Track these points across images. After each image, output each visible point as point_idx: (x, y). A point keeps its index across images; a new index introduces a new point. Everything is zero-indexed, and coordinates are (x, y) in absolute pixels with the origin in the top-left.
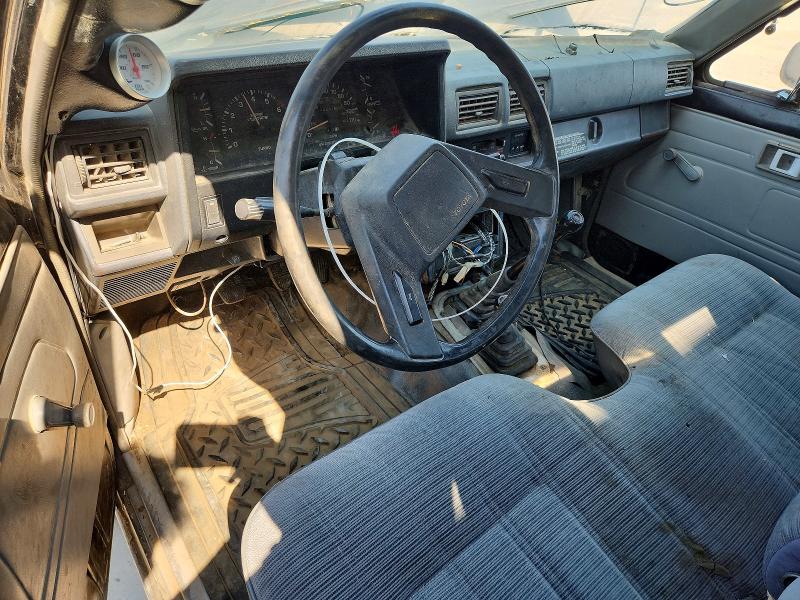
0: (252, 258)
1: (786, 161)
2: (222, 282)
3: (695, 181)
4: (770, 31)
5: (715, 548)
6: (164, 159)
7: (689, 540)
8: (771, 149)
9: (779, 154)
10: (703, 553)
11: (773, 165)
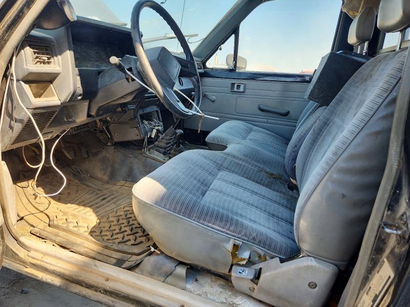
0: (76, 122)
1: (238, 87)
2: (58, 140)
3: (213, 101)
4: (221, 49)
5: (274, 173)
6: (60, 55)
7: (267, 173)
8: (233, 84)
9: (236, 85)
10: (272, 174)
11: (235, 89)
